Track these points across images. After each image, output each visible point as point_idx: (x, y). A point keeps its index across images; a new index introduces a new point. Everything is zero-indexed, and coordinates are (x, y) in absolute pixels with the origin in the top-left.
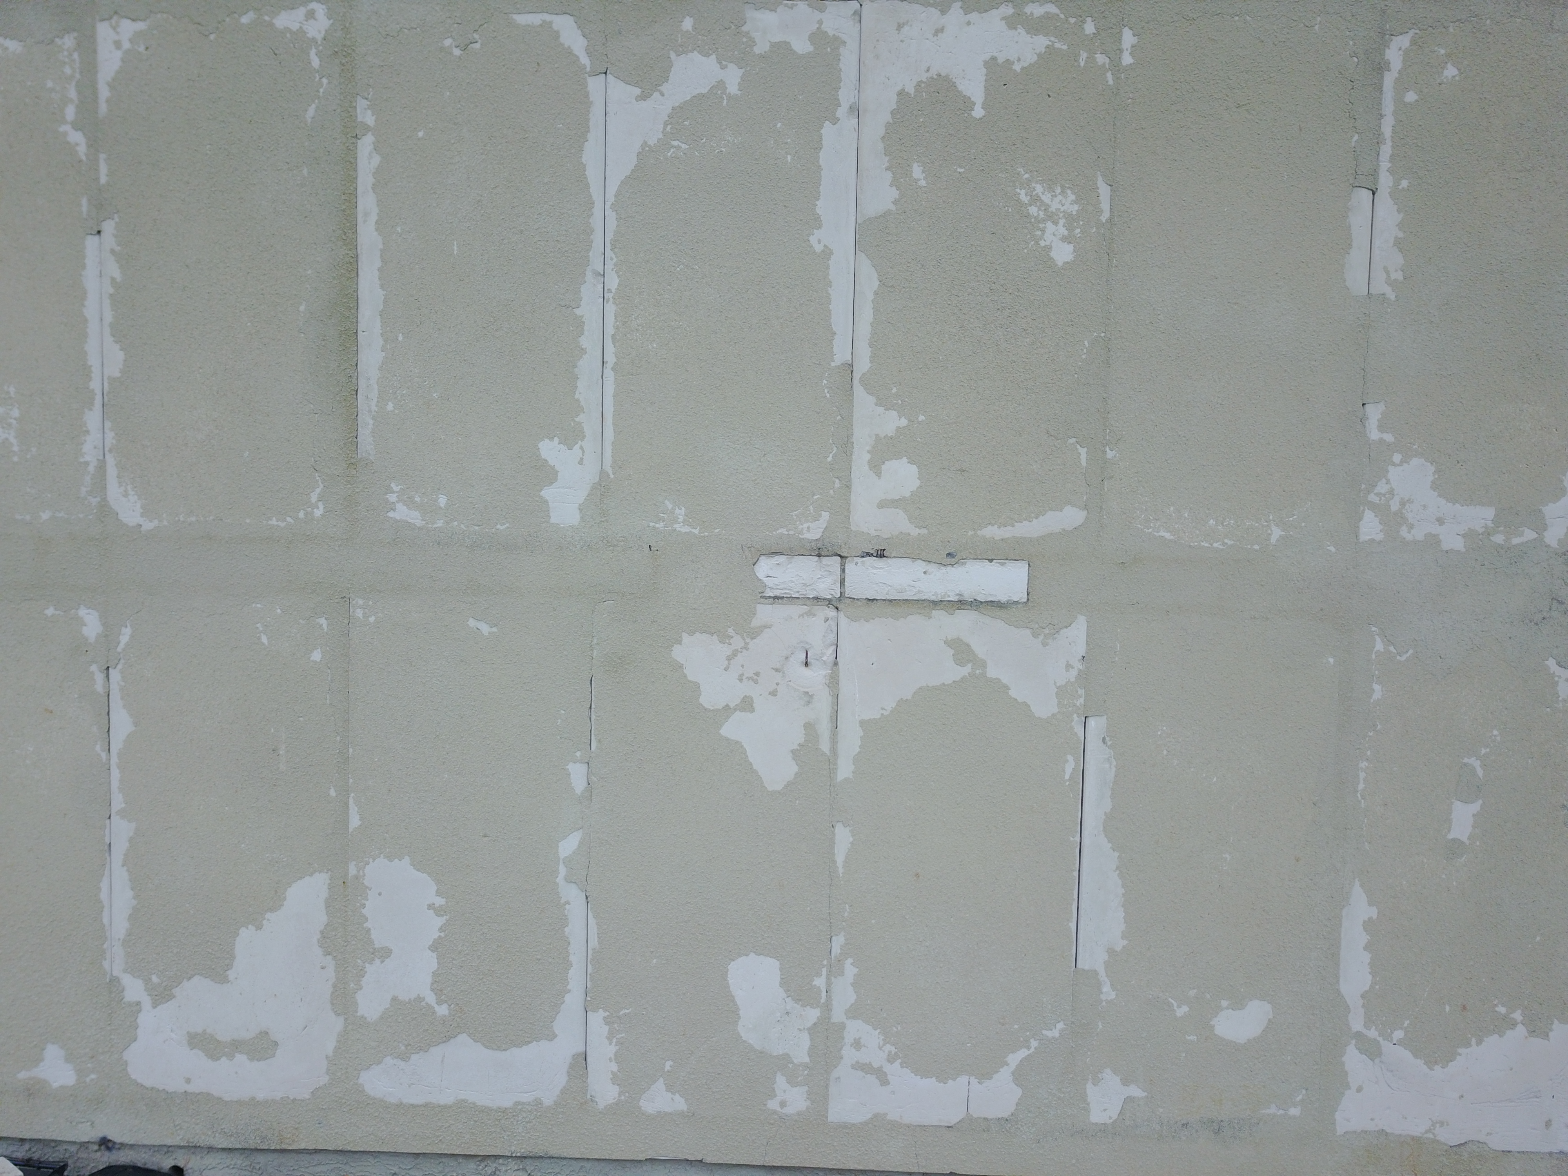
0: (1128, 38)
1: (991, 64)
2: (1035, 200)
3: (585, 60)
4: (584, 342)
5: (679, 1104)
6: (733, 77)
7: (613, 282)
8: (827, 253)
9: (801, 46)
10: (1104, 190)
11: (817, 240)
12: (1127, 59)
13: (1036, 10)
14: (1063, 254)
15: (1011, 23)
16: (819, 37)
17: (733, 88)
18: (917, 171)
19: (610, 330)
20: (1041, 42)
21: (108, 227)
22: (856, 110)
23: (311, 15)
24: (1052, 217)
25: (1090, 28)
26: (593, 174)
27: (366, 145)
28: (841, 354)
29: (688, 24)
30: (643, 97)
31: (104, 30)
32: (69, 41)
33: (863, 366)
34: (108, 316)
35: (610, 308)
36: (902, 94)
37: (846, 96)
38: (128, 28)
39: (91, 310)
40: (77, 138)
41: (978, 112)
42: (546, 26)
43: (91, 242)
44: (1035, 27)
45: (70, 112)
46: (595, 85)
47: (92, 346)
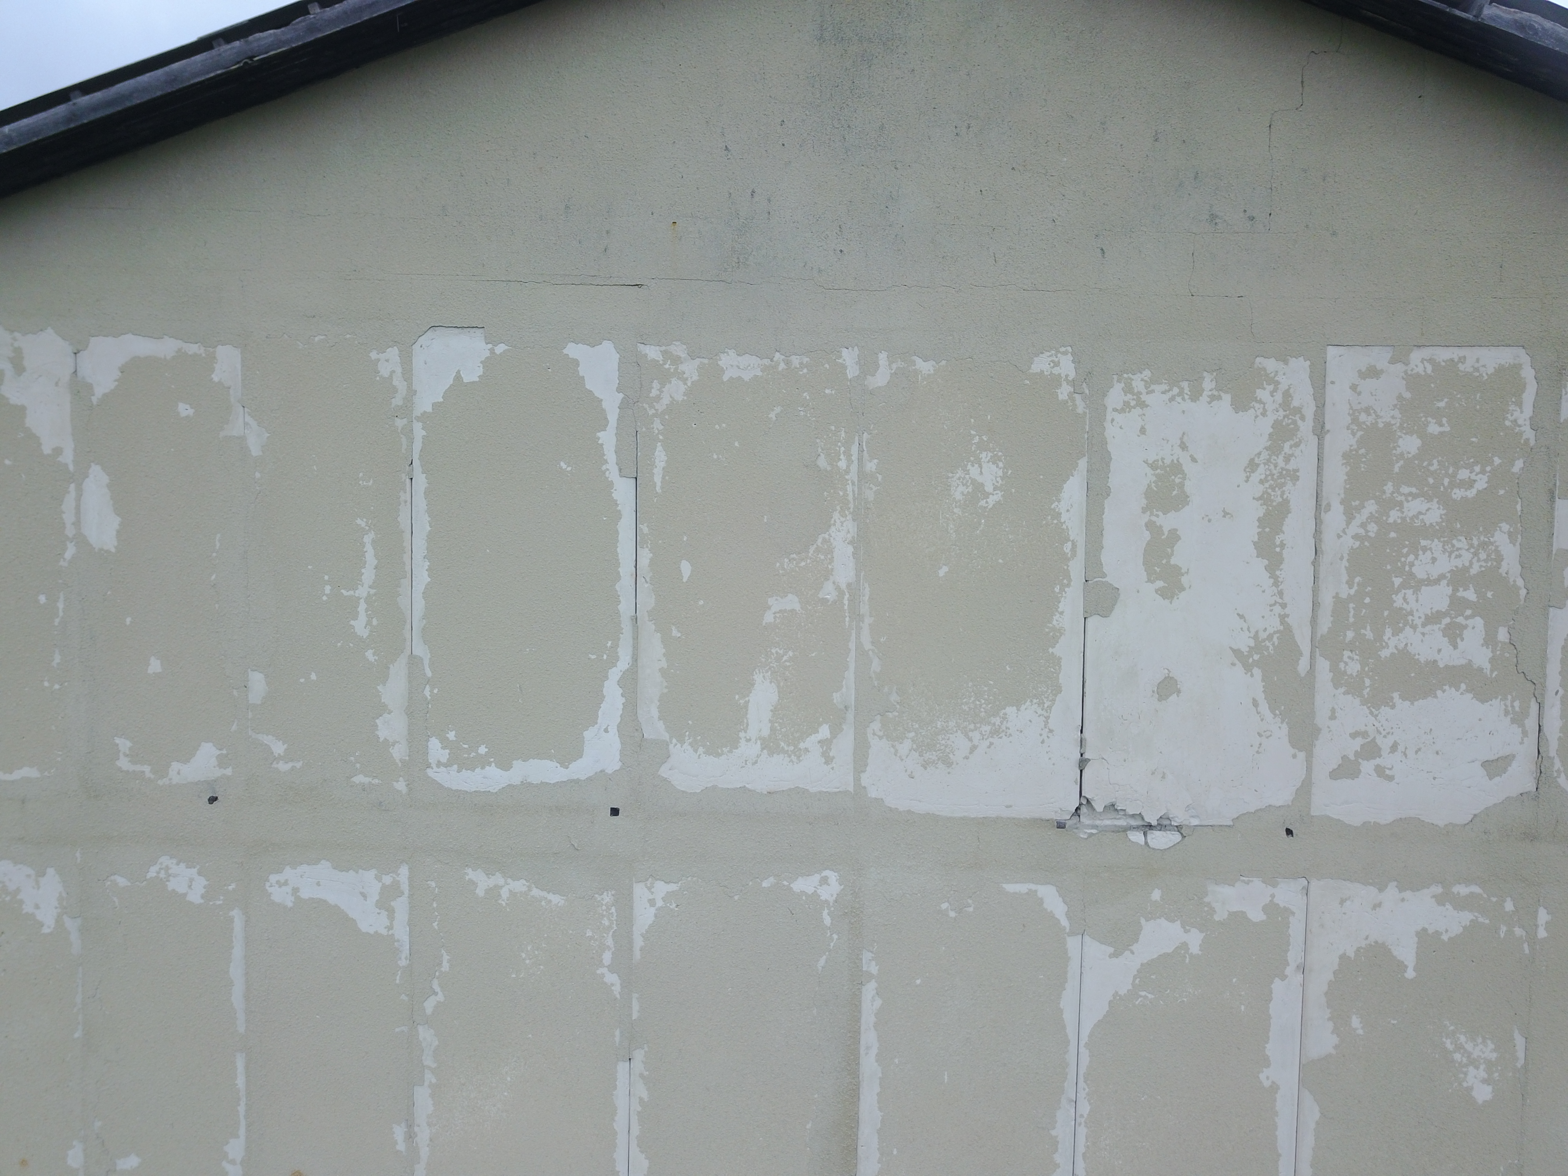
0: (1543, 916)
1: (1422, 935)
3: (1065, 922)
4: (1058, 1158)
6: (1195, 940)
7: (1085, 1108)
8: (1274, 1088)
9: (1256, 915)
10: (1519, 1041)
11: (1266, 1077)
12: (1542, 933)
13: (1462, 890)
15: (1440, 900)
16: (1271, 908)
17: (1195, 949)
19: (1081, 1149)
20: (1466, 917)
21: (639, 1055)
22: (1302, 969)
25: (1509, 906)
26: (1069, 1017)
27: (869, 990)
29: (1156, 895)
30: (1115, 955)
31: (640, 891)
32: (607, 898)
34: (636, 1130)
35: (1082, 1131)
36: (1343, 957)
37: (1294, 956)
38: (662, 889)
39: (620, 1123)
40: (612, 979)
41: (1410, 974)
42: (1032, 893)
43: (622, 1068)
44: (1461, 904)
46: (1073, 944)
47: (620, 1155)
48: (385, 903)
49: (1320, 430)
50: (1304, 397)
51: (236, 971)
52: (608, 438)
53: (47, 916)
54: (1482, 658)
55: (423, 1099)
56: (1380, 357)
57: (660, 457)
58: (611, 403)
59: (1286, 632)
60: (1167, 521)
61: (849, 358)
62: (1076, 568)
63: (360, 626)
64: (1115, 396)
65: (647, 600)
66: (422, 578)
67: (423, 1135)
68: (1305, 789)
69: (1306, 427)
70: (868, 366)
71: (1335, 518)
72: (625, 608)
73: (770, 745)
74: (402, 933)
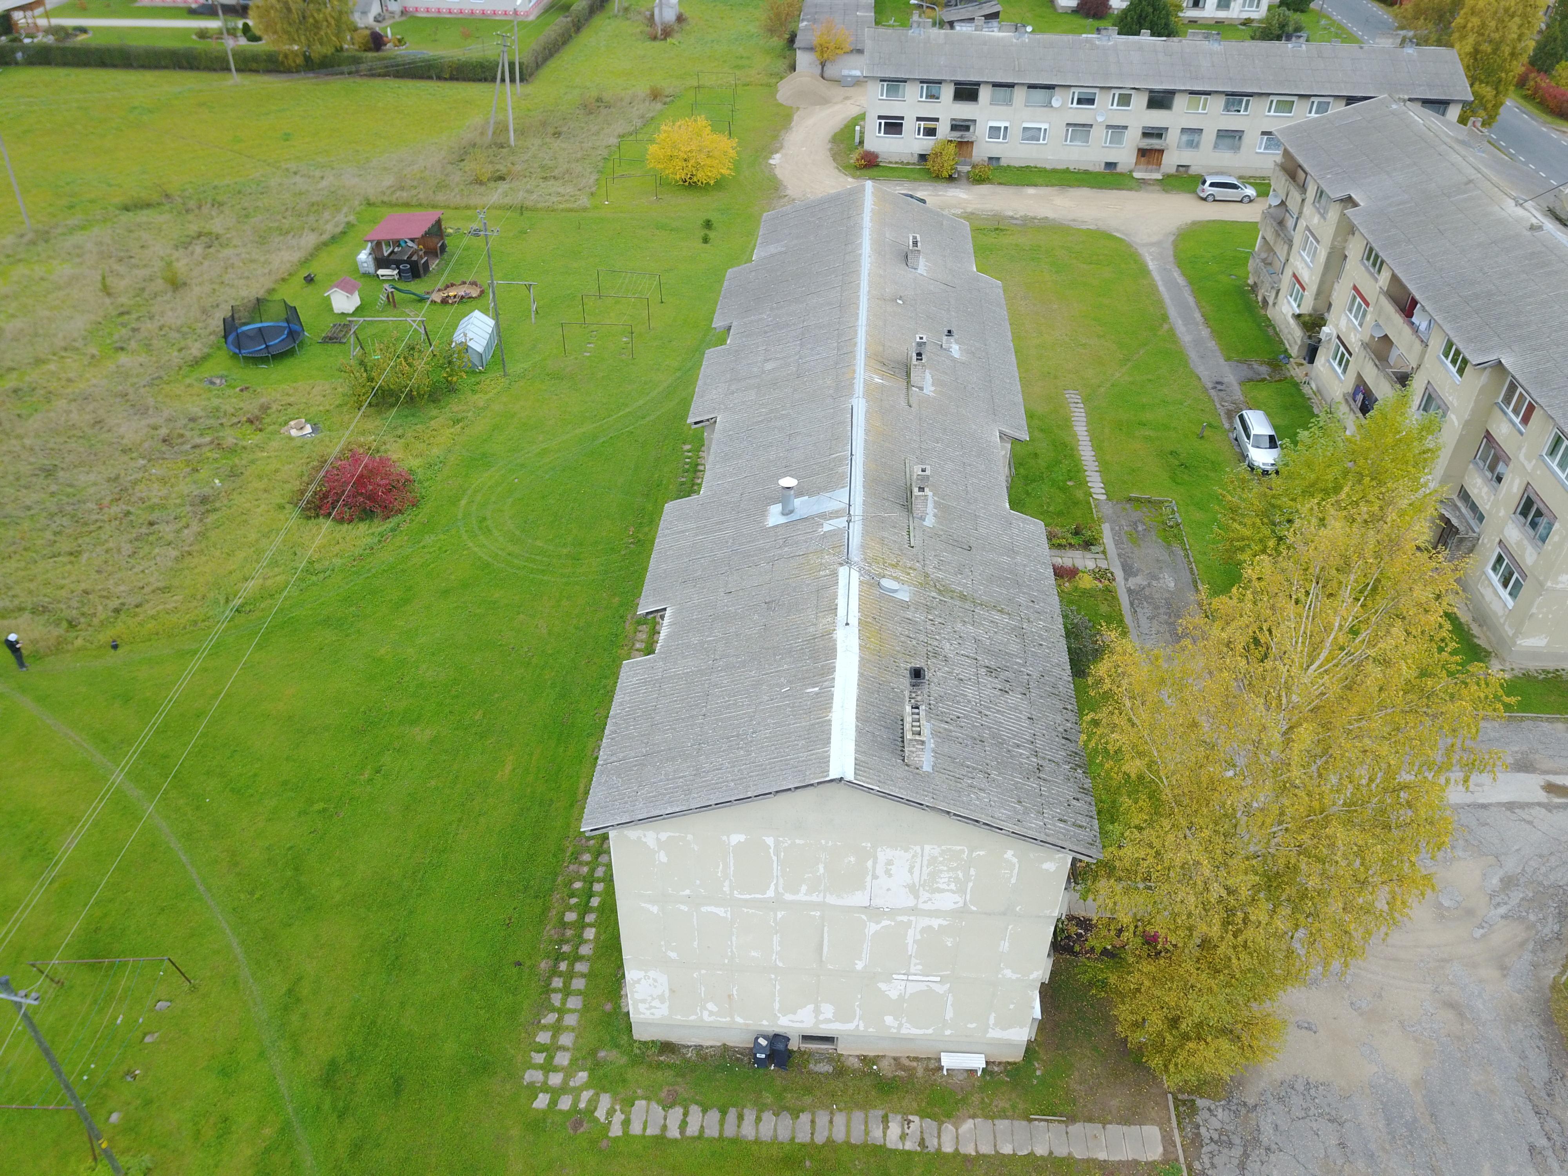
0: (964, 923)
1: (939, 924)
2: (945, 939)
3: (866, 920)
4: (864, 950)
5: (875, 1031)
7: (870, 944)
8: (908, 943)
9: (906, 921)
10: (958, 939)
11: (906, 941)
13: (948, 919)
14: (950, 945)
15: (943, 920)
16: (909, 920)
17: (893, 924)
18: (925, 935)
19: (869, 949)
20: (948, 923)
21: (778, 934)
22: (915, 928)
23: (817, 913)
24: (948, 941)
25: (957, 921)
26: (867, 932)
27: (826, 927)
28: (910, 953)
29: (885, 917)
30: (877, 925)
31: (778, 912)
32: (772, 913)
33: (914, 954)
34: (778, 943)
36: (923, 927)
37: (913, 926)
38: (783, 912)
39: (774, 943)
40: (773, 924)
41: (936, 929)
42: (860, 916)
43: (775, 936)
45: (772, 921)
46: (868, 923)
47: (774, 946)
49: (922, 856)
50: (919, 851)
51: (695, 920)
52: (771, 851)
53: (656, 912)
54: (954, 888)
55: (734, 938)
56: (935, 847)
57: (782, 854)
58: (772, 846)
59: (914, 883)
60: (889, 867)
61: (823, 842)
62: (870, 873)
64: (879, 849)
65: (779, 874)
66: (732, 868)
68: (917, 904)
70: (827, 843)
71: (925, 868)
72: (775, 874)
73: (805, 894)
74: (729, 916)
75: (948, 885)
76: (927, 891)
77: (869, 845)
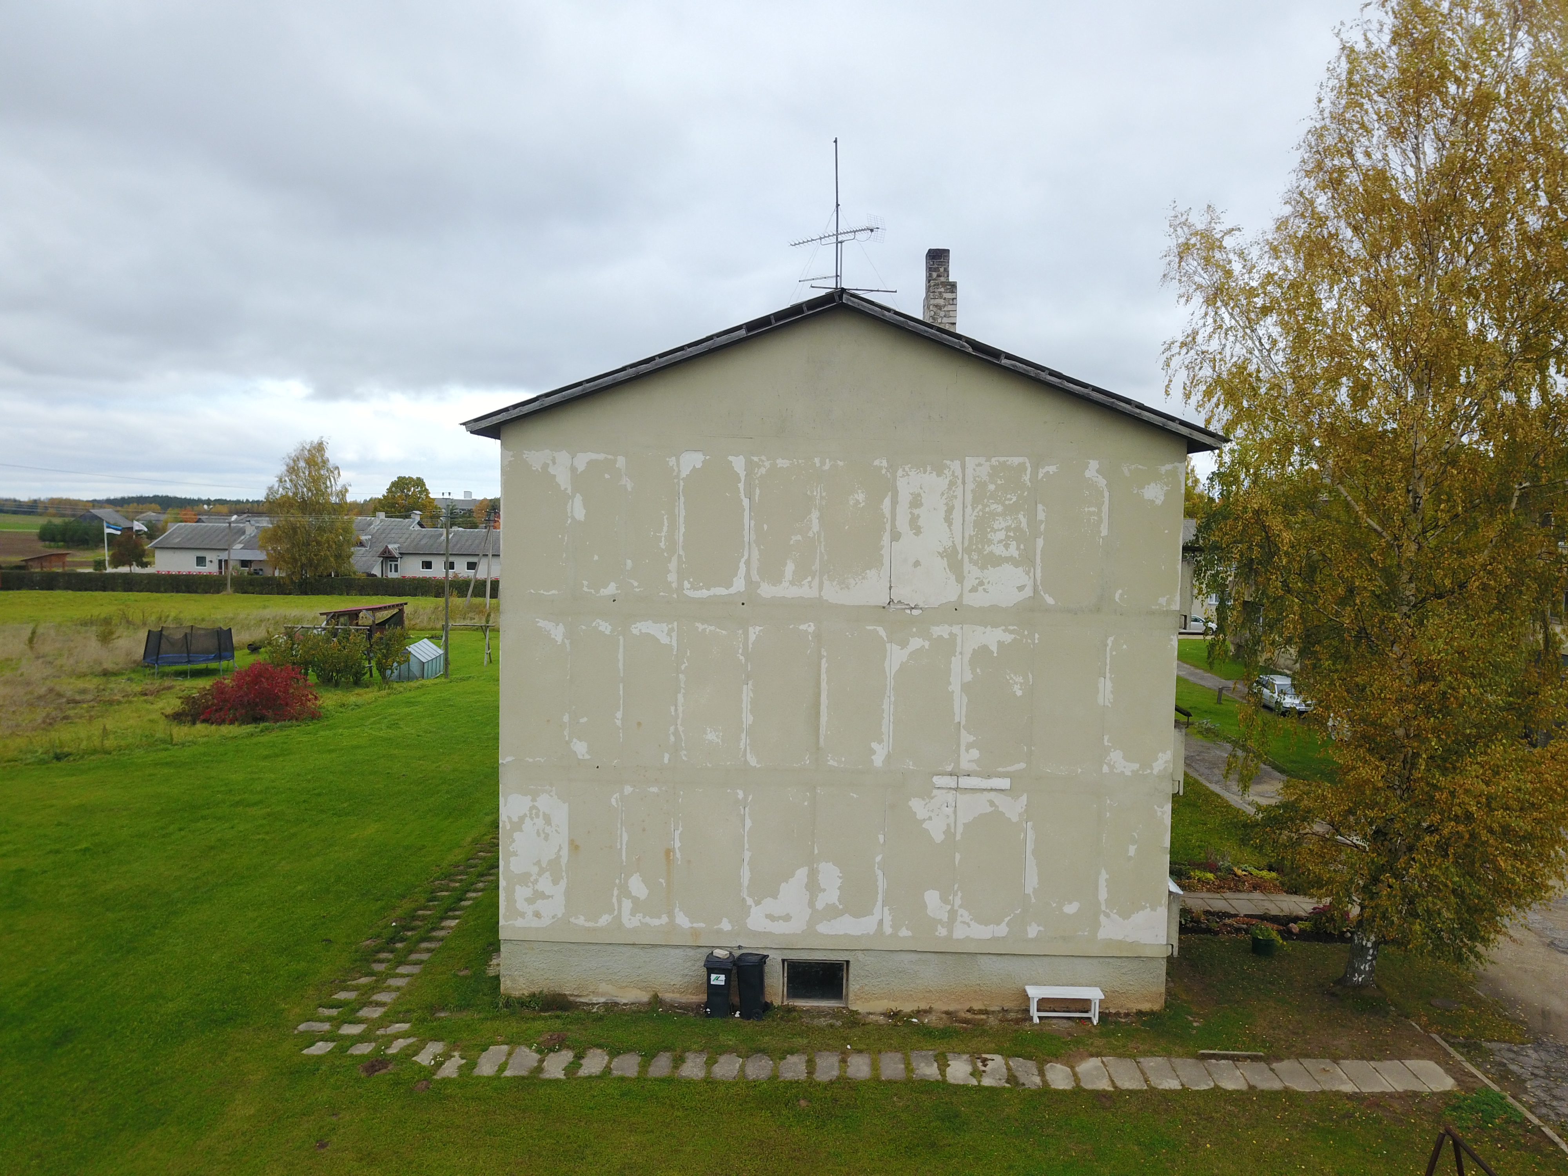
0: (1037, 636)
1: (999, 642)
2: (1011, 678)
3: (885, 639)
4: (884, 715)
5: (910, 934)
6: (927, 644)
7: (893, 699)
8: (953, 692)
9: (946, 636)
10: (1030, 676)
11: (950, 689)
12: (1037, 641)
13: (1011, 628)
14: (1019, 693)
15: (1004, 631)
16: (951, 634)
17: (927, 647)
18: (978, 670)
19: (892, 712)
20: (1013, 636)
21: (750, 683)
22: (961, 653)
23: (809, 626)
24: (1016, 683)
25: (1026, 633)
26: (887, 669)
27: (824, 660)
28: (957, 720)
29: (914, 630)
30: (902, 649)
31: (751, 629)
32: (740, 632)
33: (963, 723)
34: (749, 707)
35: (892, 706)
36: (974, 649)
37: (958, 649)
38: (758, 628)
39: (744, 706)
40: (742, 658)
41: (995, 655)
42: (875, 629)
43: (745, 687)
44: (1011, 632)
45: (740, 651)
46: (888, 646)
47: (744, 715)
48: (669, 634)
49: (964, 483)
50: (959, 472)
51: (620, 657)
52: (741, 486)
53: (559, 639)
54: (1016, 554)
55: (680, 697)
56: (982, 460)
57: (758, 491)
58: (742, 475)
59: (954, 546)
60: (916, 512)
61: (817, 460)
62: (888, 526)
63: (662, 545)
64: (900, 472)
65: (753, 537)
66: (682, 530)
67: (680, 709)
68: (961, 596)
69: (959, 482)
70: (823, 463)
71: (969, 510)
72: (746, 539)
73: (792, 583)
74: (674, 643)
75: (1007, 546)
76: (975, 563)
77: (885, 463)
